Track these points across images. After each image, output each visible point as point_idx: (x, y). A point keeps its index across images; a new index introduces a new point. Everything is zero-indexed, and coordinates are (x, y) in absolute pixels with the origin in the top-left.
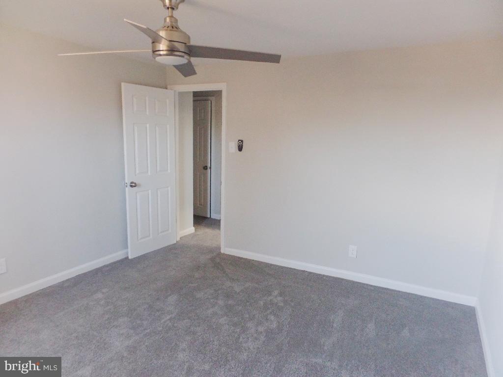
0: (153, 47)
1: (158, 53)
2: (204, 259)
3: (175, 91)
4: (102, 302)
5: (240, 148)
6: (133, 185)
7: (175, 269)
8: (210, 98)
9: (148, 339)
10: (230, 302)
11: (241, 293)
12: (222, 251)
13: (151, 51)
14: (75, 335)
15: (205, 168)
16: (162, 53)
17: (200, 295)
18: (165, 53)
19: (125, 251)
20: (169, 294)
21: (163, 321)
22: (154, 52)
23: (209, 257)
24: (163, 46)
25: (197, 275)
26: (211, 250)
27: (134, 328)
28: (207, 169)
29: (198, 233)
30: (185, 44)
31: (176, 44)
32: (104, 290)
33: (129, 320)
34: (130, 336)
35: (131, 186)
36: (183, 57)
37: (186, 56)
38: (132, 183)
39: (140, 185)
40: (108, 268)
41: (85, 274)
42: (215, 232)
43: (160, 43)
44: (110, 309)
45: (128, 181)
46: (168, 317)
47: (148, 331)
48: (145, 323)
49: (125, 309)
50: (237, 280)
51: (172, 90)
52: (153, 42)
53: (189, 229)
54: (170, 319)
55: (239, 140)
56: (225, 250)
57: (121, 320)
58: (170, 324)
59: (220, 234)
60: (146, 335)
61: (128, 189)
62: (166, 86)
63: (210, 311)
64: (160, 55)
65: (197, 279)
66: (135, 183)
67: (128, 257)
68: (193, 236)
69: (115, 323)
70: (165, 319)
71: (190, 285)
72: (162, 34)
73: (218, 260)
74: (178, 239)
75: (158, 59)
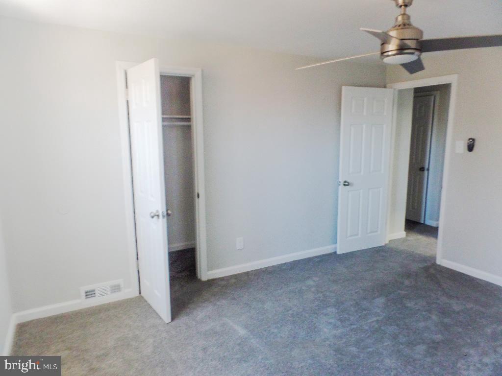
0: (382, 48)
1: (386, 54)
2: (415, 267)
3: (395, 89)
4: (313, 289)
5: (471, 148)
6: (346, 184)
7: (383, 272)
8: (434, 93)
9: (354, 334)
10: (446, 320)
11: (461, 314)
12: (438, 262)
13: (379, 53)
14: (291, 312)
15: (422, 169)
16: (390, 53)
17: (409, 304)
18: (394, 52)
19: (333, 246)
20: (376, 295)
21: (369, 321)
22: (382, 53)
23: (421, 266)
24: (392, 46)
25: (407, 282)
26: (424, 259)
27: (340, 320)
28: (423, 170)
29: (409, 238)
30: (417, 39)
31: (407, 42)
32: (315, 279)
33: (337, 311)
34: (337, 327)
35: (345, 185)
36: (412, 54)
37: (417, 53)
38: (345, 182)
39: (352, 185)
40: (318, 259)
41: (299, 261)
42: (430, 240)
43: (389, 44)
44: (320, 297)
45: (342, 180)
46: (375, 319)
47: (355, 326)
48: (352, 318)
49: (333, 300)
50: (457, 297)
51: (391, 88)
52: (383, 44)
53: (400, 233)
54: (377, 321)
55: (470, 139)
56: (441, 261)
57: (329, 309)
58: (377, 326)
59: (436, 243)
60: (352, 330)
61: (341, 187)
62: (386, 85)
63: (421, 325)
64: (388, 56)
65: (407, 286)
66: (348, 182)
67: (336, 252)
68: (404, 240)
69: (325, 311)
70: (373, 320)
71: (399, 291)
72: (393, 33)
73: (432, 271)
74: (387, 242)
75: (386, 60)
